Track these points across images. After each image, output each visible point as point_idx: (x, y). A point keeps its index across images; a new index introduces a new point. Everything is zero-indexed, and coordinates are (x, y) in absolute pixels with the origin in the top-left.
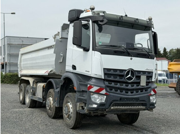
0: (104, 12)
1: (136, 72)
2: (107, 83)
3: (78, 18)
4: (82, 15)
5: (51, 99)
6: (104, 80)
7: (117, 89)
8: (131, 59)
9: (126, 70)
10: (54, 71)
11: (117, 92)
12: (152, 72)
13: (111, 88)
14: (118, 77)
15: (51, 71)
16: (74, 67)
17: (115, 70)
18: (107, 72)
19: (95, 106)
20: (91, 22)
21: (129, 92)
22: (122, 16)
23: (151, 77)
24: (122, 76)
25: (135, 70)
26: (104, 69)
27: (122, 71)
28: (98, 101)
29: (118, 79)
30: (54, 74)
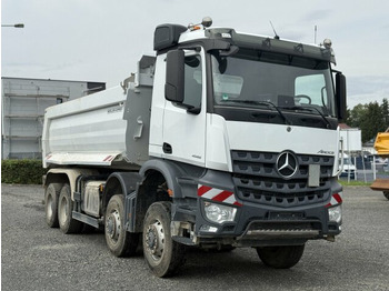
0: (230, 31)
1: (300, 158)
2: (238, 181)
3: (175, 44)
4: (184, 38)
5: (116, 216)
6: (232, 174)
7: (258, 193)
8: (289, 130)
9: (278, 153)
10: (124, 155)
11: (260, 200)
12: (333, 157)
13: (247, 192)
14: (262, 169)
15: (117, 157)
16: (167, 148)
17: (256, 154)
18: (239, 157)
19: (213, 230)
20: (203, 52)
21: (285, 200)
22: (268, 40)
23: (331, 167)
24: (270, 166)
25: (296, 152)
26: (232, 151)
27: (269, 154)
28: (220, 219)
29: (262, 172)
30: (124, 162)
